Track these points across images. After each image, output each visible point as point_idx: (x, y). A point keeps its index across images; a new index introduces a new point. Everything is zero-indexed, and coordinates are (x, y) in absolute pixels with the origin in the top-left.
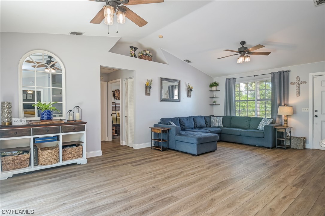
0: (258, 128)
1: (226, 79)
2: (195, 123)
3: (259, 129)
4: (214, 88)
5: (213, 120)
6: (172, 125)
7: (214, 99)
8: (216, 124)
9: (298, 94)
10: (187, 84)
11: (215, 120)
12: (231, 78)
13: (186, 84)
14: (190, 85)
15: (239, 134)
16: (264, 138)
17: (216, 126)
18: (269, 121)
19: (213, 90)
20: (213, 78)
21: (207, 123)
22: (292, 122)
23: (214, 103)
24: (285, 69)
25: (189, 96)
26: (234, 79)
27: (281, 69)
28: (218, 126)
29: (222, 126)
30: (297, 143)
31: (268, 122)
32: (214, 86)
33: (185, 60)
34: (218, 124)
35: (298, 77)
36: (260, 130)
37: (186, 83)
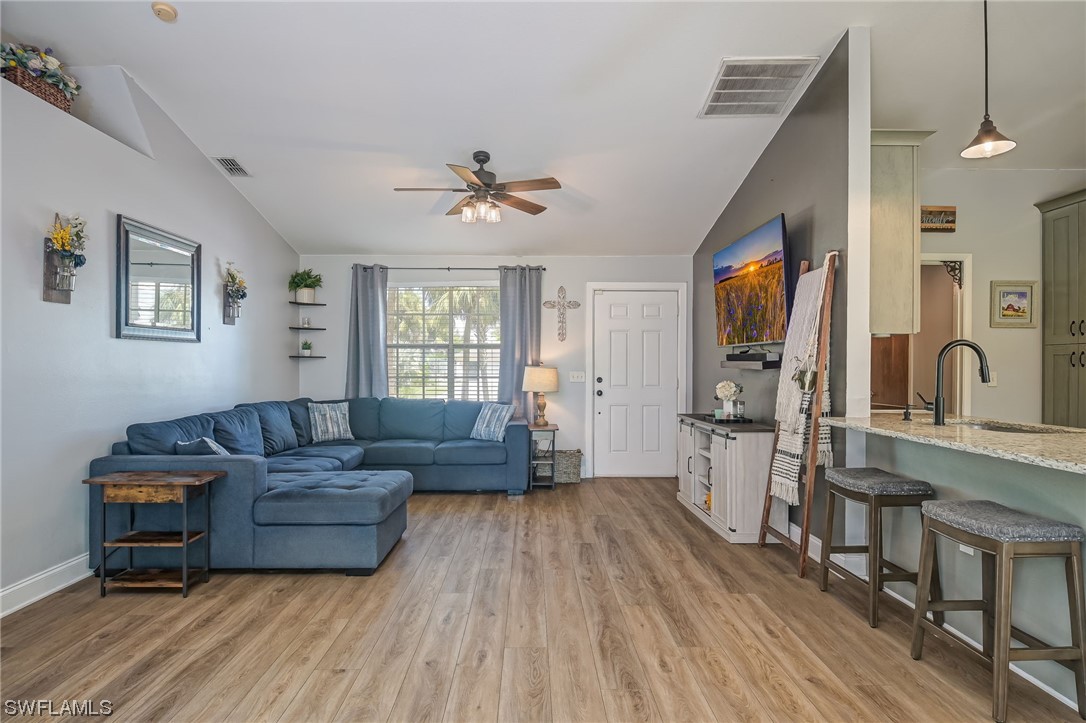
0: (473, 434)
1: (355, 267)
2: (268, 436)
3: (479, 438)
4: (304, 295)
5: (316, 417)
6: (214, 453)
7: (303, 337)
8: (330, 429)
9: (562, 336)
10: (224, 267)
11: (325, 415)
12: (371, 264)
13: (219, 266)
14: (235, 273)
15: (429, 460)
16: (505, 463)
17: (331, 437)
18: (505, 410)
19: (299, 301)
20: (298, 257)
21: (301, 429)
22: (553, 411)
23: (307, 353)
24: (532, 261)
25: (228, 318)
26: (384, 269)
27: (524, 262)
28: (337, 436)
29: (350, 435)
30: (567, 468)
31: (504, 413)
32: (306, 286)
33: (220, 157)
34: (336, 430)
35: (562, 289)
36: (481, 440)
37: (218, 260)
